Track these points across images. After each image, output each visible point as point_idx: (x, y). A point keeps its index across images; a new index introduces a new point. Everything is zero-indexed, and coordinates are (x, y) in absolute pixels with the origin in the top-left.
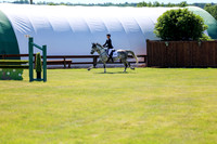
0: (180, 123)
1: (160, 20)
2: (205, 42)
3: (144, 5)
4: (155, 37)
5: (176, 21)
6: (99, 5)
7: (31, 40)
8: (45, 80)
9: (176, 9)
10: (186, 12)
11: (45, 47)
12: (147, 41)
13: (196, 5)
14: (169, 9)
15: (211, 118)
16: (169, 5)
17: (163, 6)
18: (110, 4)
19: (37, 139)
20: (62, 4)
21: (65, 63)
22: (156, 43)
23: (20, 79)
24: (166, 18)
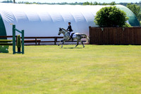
0: (110, 81)
1: (98, 13)
2: (127, 28)
3: (88, 4)
4: (95, 25)
5: (108, 14)
6: (58, 4)
7: (14, 26)
8: (23, 53)
9: (108, 6)
10: (115, 9)
11: (23, 31)
12: (90, 27)
13: (121, 4)
14: (104, 6)
15: (131, 78)
16: (104, 4)
17: (100, 4)
18: (66, 3)
19: (18, 92)
20: (34, 3)
21: (36, 41)
22: (96, 28)
23: (7, 52)
24: (102, 12)
